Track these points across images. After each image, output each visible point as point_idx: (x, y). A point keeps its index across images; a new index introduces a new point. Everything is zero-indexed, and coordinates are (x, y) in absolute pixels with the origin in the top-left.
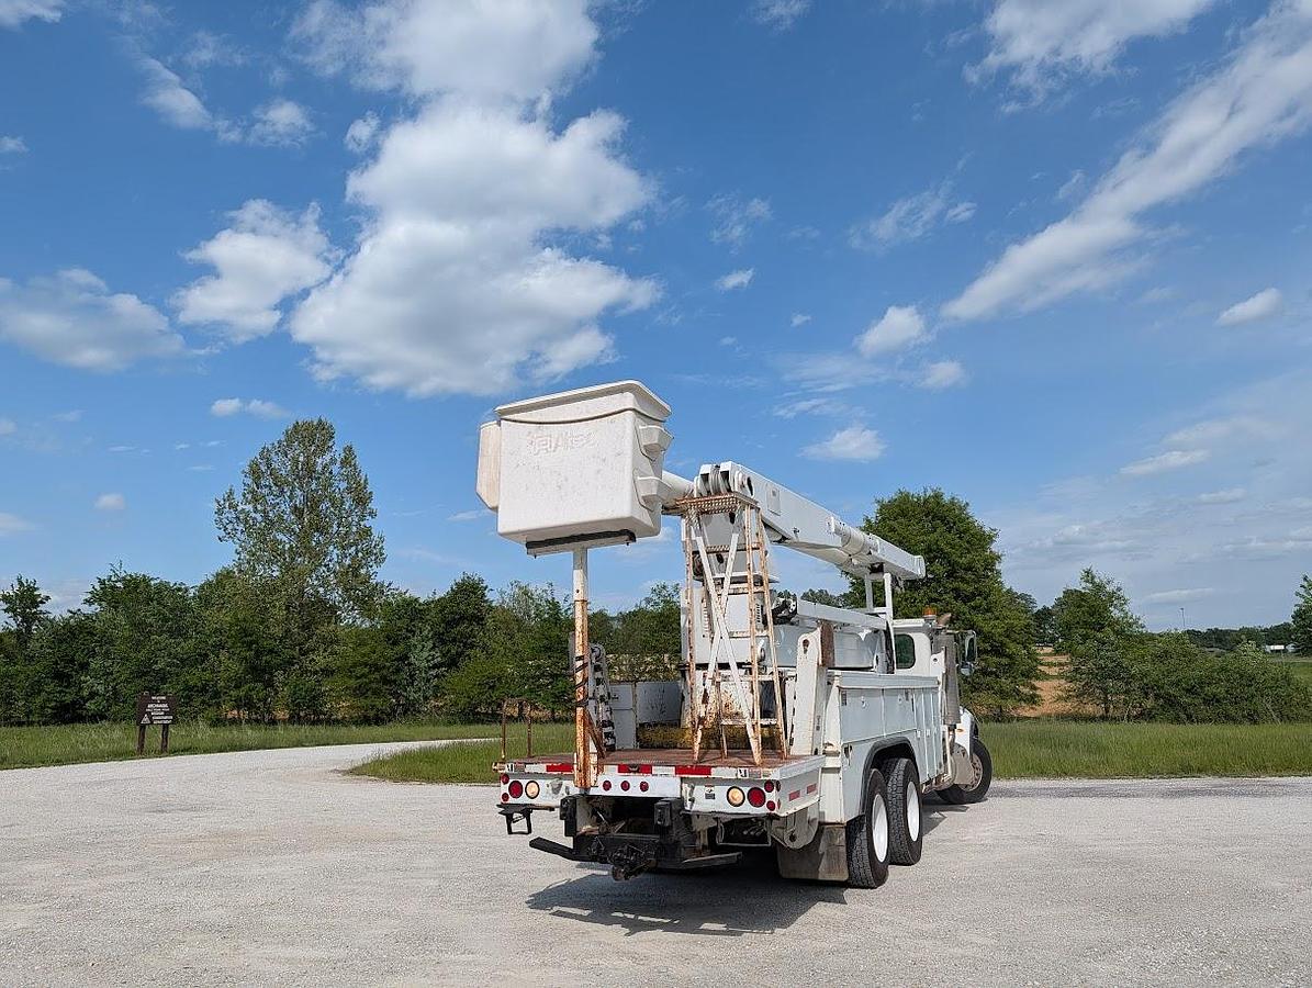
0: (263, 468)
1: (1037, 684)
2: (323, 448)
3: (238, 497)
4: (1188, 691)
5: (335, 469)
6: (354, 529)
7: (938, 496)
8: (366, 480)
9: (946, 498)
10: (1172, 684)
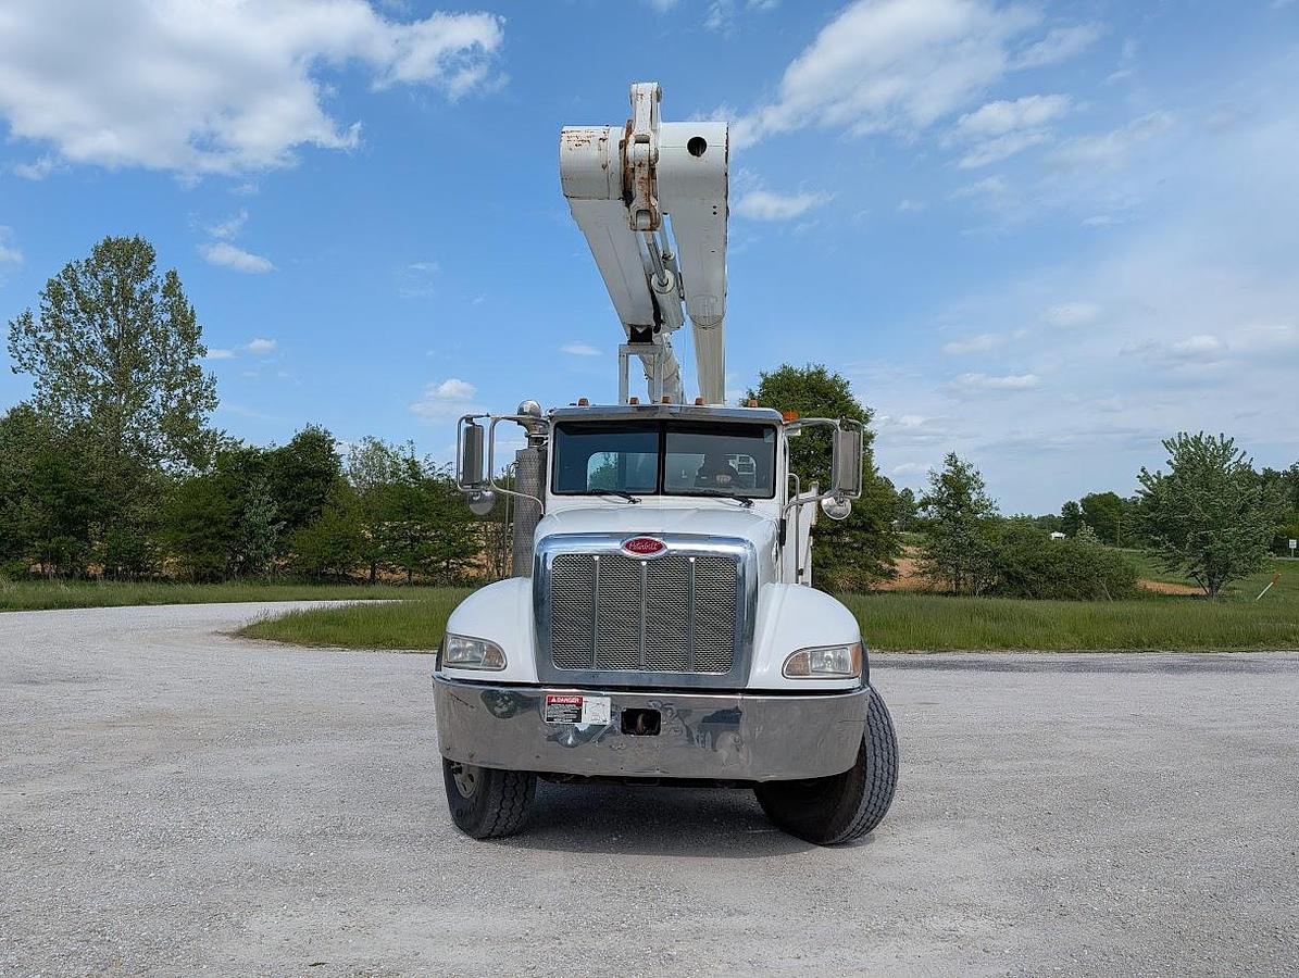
0: (68, 289)
1: (897, 561)
2: (142, 273)
3: (36, 322)
4: (1034, 569)
5: (157, 298)
6: (181, 368)
7: (820, 373)
8: (193, 311)
9: (829, 376)
10: (1020, 563)
